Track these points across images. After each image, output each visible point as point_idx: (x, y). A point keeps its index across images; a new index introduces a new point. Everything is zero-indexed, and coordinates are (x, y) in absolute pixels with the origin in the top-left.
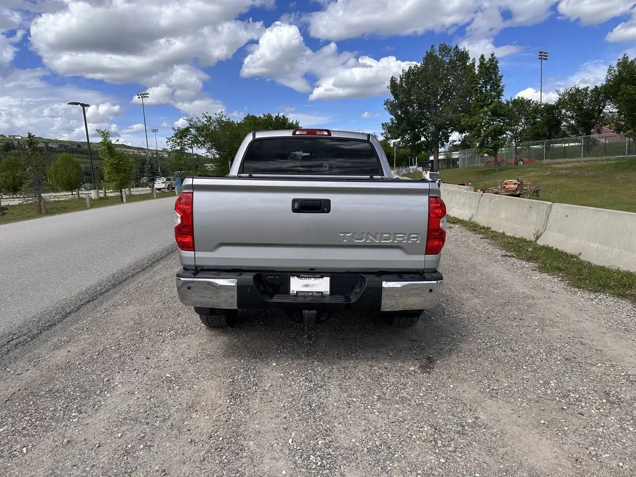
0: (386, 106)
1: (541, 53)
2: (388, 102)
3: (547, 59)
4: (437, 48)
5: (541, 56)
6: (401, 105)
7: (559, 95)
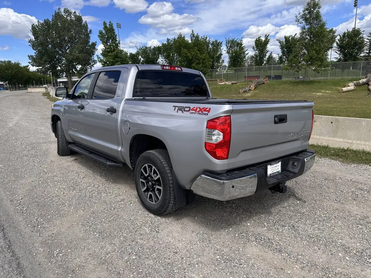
0: (30, 44)
1: (118, 24)
2: (31, 41)
3: (121, 28)
4: (62, 10)
5: (118, 25)
6: (42, 44)
7: (138, 49)
